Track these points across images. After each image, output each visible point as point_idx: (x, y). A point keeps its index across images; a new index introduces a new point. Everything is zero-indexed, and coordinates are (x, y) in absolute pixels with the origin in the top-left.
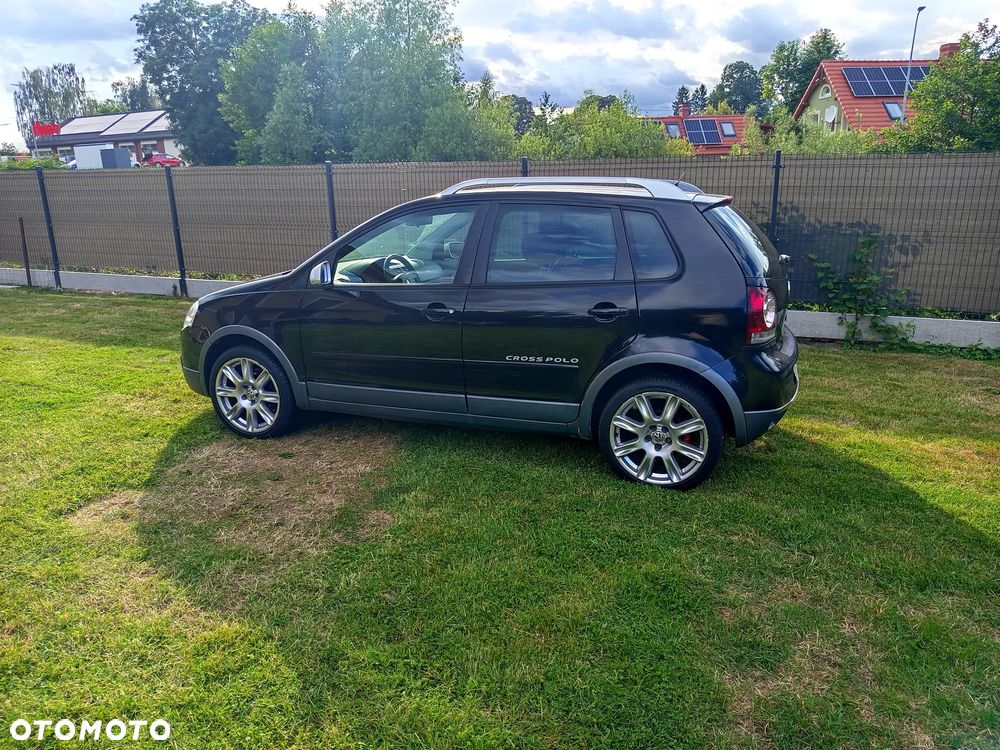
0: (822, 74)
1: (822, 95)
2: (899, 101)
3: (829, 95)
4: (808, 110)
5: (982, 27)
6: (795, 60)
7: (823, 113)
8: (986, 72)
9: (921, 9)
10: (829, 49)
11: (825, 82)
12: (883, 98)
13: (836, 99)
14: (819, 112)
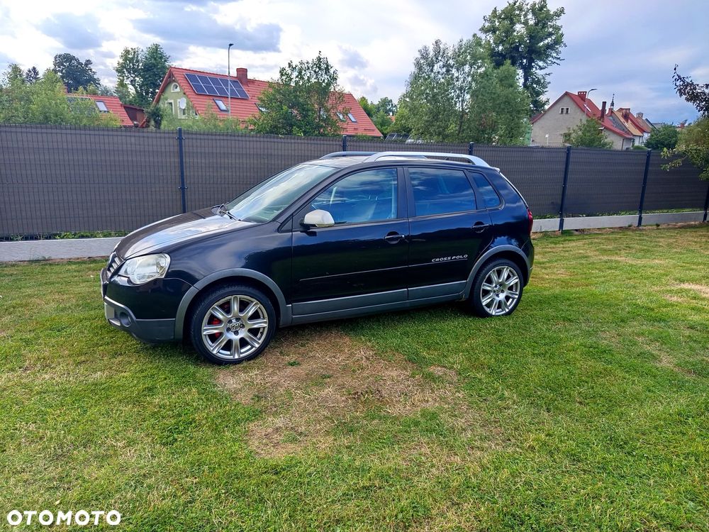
0: (171, 75)
1: (173, 90)
2: (224, 99)
3: (178, 90)
4: (163, 98)
5: (290, 65)
6: (138, 61)
7: (175, 102)
9: (231, 45)
10: (161, 58)
11: (174, 81)
12: (213, 96)
13: (184, 94)
14: (172, 101)
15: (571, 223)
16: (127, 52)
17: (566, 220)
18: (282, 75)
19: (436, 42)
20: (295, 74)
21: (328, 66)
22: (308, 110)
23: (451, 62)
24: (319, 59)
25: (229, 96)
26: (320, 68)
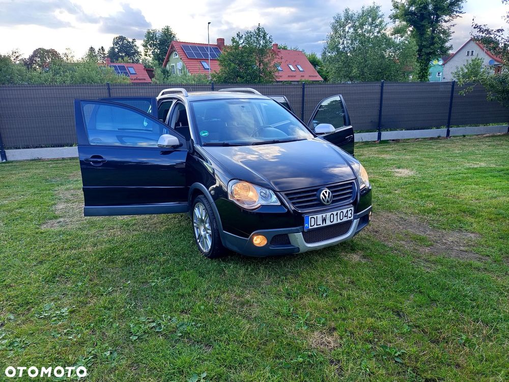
0: (173, 47)
1: (175, 57)
2: (206, 61)
3: (177, 56)
4: (169, 62)
5: (238, 35)
6: (156, 39)
7: (176, 65)
8: (242, 53)
9: (209, 23)
10: (171, 35)
11: (175, 51)
12: (200, 60)
13: (181, 59)
14: (174, 64)
15: (386, 135)
16: (149, 33)
17: (383, 133)
18: (233, 43)
19: (346, 10)
20: (242, 41)
21: (265, 33)
22: (249, 65)
23: (357, 24)
24: (259, 29)
25: (209, 59)
26: (259, 36)
